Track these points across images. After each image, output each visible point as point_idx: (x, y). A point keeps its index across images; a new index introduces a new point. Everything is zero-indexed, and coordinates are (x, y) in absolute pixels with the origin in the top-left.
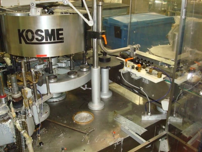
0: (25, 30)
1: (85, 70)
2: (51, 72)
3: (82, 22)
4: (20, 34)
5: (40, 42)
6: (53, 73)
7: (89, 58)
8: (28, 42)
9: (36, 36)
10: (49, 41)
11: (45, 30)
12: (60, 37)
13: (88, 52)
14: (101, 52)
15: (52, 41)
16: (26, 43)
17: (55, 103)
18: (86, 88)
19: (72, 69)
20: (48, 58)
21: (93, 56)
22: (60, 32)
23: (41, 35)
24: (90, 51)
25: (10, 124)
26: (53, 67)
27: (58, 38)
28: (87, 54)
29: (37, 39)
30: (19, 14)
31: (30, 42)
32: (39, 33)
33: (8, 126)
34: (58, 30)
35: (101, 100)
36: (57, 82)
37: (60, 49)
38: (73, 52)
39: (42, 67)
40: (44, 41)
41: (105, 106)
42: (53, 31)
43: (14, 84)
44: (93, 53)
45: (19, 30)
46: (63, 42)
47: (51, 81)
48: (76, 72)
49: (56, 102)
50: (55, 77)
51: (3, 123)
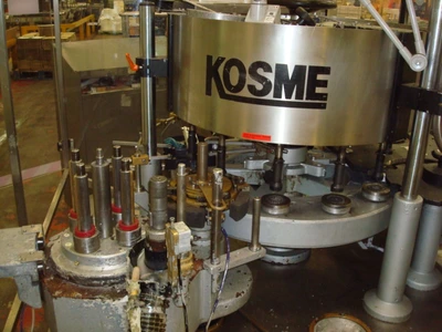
0: (223, 59)
1: (375, 197)
2: (276, 185)
3: (390, 56)
4: (212, 71)
5: (258, 99)
6: (280, 189)
7: (394, 166)
8: (227, 92)
9: (250, 80)
10: (283, 98)
11: (278, 66)
12: (319, 90)
13: (395, 146)
14: (434, 153)
15: (293, 99)
16: (223, 95)
17: (277, 267)
18: (370, 244)
19: (337, 187)
20: (275, 145)
21: (407, 162)
22: (320, 77)
23: (265, 79)
24: (402, 146)
25: (125, 307)
26: (290, 172)
27: (312, 95)
28: (391, 153)
29: (252, 88)
30: (219, 16)
31: (230, 93)
32: (260, 71)
33: (120, 311)
34: (315, 70)
35: (406, 292)
36: (286, 216)
37: (315, 125)
38: (349, 140)
39: (262, 167)
40: (270, 96)
41: (412, 314)
42: (299, 70)
43: (159, 201)
44: (410, 153)
45: (209, 58)
46: (323, 106)
47: (270, 212)
48: (348, 200)
49: (279, 264)
50: (286, 202)
51: (108, 301)
